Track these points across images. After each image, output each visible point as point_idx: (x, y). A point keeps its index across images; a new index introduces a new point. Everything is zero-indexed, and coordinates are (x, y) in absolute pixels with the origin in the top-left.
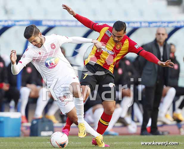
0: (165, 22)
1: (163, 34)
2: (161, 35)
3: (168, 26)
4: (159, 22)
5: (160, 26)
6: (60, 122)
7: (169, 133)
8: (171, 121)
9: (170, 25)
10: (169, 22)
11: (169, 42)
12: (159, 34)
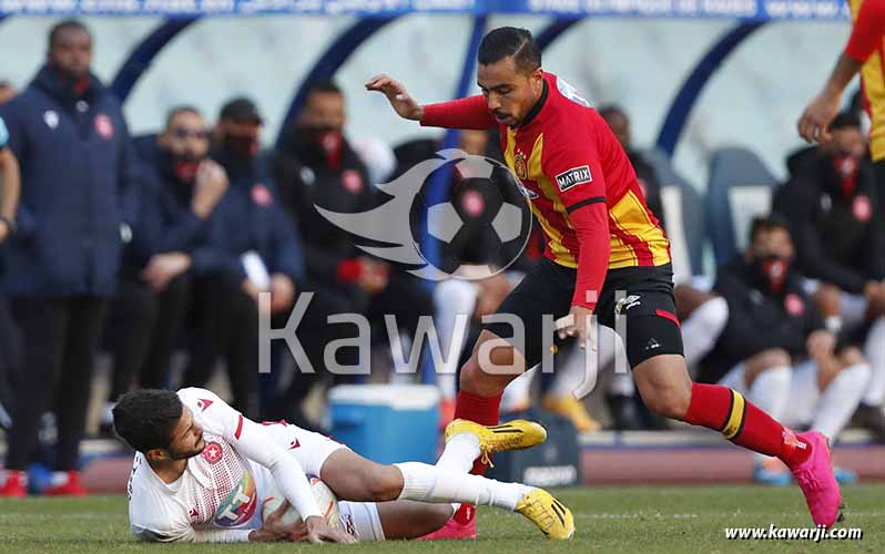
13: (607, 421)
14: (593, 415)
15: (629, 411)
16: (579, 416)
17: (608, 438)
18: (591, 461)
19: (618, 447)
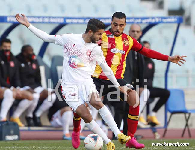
0: (138, 19)
1: (138, 32)
2: (136, 33)
3: (141, 23)
4: (132, 18)
5: (133, 23)
6: (26, 126)
7: (143, 137)
8: (145, 125)
9: (144, 21)
10: (143, 19)
11: (143, 40)
12: (134, 31)
13: (26, 124)
14: (23, 122)
15: (32, 121)
16: (19, 123)
17: (27, 128)
18: (22, 134)
19: (29, 130)
